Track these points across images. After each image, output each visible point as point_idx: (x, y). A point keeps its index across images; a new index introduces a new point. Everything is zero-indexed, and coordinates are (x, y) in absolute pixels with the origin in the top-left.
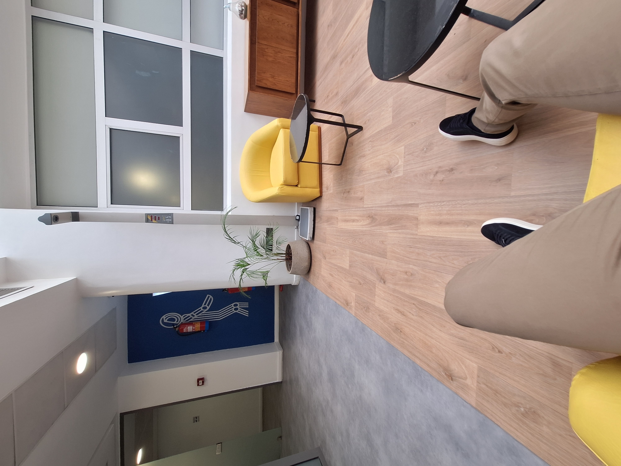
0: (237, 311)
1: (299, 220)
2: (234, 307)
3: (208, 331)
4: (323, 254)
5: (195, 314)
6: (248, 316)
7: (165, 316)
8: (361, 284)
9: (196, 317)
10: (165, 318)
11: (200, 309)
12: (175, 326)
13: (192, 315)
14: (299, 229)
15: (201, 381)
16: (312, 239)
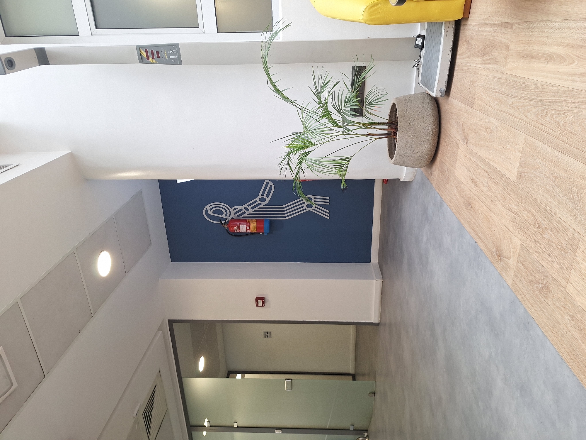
0: (311, 209)
1: (422, 47)
2: (307, 203)
3: (268, 233)
4: (464, 132)
5: (249, 208)
6: (328, 218)
7: (209, 206)
8: (539, 227)
9: (251, 211)
10: (209, 208)
11: (256, 201)
12: (223, 222)
13: (245, 208)
14: (421, 67)
15: (261, 301)
16: (444, 94)
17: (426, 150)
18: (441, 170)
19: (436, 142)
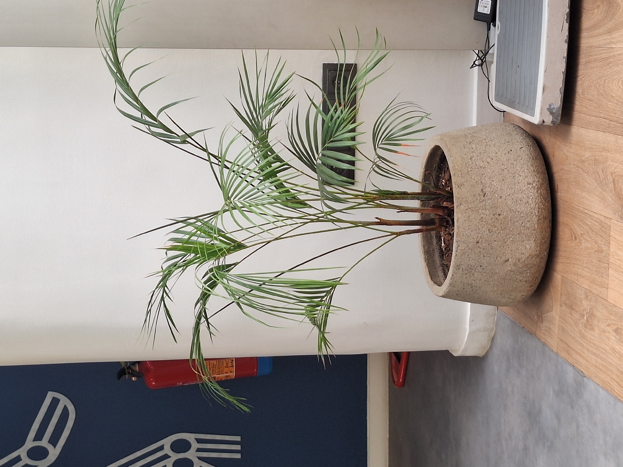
16: (559, 118)
17: (527, 255)
18: (567, 302)
19: (548, 234)
